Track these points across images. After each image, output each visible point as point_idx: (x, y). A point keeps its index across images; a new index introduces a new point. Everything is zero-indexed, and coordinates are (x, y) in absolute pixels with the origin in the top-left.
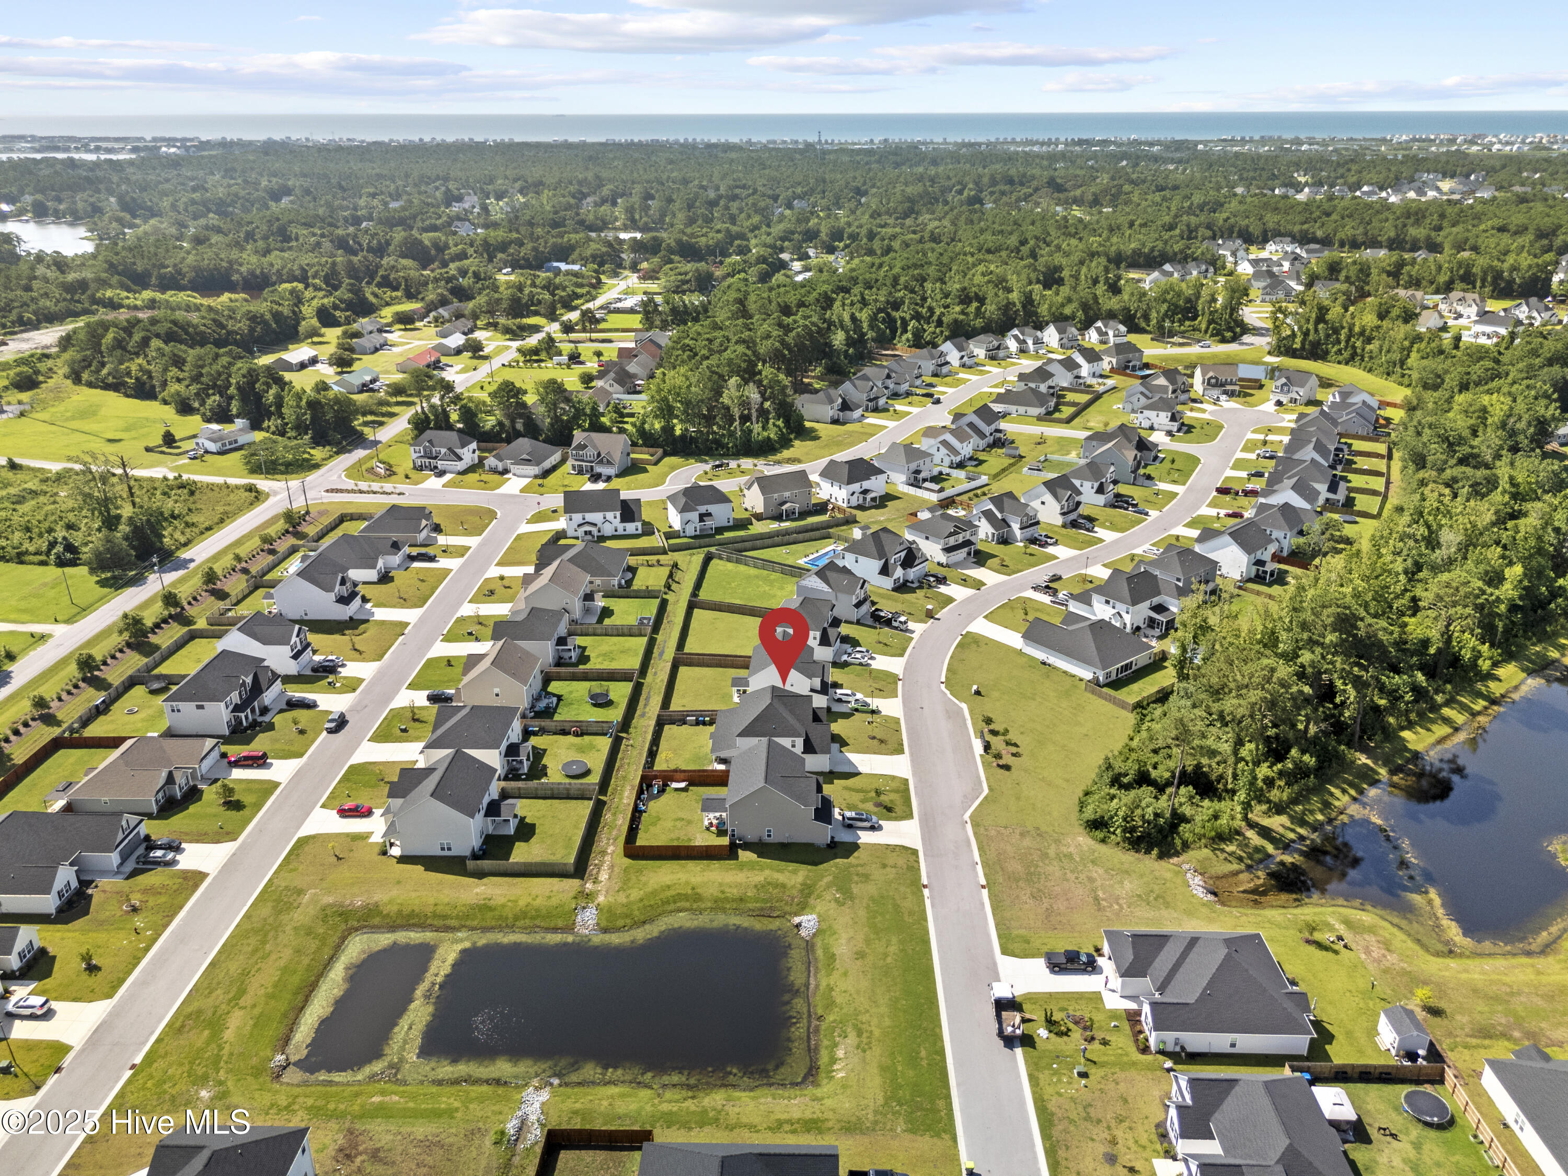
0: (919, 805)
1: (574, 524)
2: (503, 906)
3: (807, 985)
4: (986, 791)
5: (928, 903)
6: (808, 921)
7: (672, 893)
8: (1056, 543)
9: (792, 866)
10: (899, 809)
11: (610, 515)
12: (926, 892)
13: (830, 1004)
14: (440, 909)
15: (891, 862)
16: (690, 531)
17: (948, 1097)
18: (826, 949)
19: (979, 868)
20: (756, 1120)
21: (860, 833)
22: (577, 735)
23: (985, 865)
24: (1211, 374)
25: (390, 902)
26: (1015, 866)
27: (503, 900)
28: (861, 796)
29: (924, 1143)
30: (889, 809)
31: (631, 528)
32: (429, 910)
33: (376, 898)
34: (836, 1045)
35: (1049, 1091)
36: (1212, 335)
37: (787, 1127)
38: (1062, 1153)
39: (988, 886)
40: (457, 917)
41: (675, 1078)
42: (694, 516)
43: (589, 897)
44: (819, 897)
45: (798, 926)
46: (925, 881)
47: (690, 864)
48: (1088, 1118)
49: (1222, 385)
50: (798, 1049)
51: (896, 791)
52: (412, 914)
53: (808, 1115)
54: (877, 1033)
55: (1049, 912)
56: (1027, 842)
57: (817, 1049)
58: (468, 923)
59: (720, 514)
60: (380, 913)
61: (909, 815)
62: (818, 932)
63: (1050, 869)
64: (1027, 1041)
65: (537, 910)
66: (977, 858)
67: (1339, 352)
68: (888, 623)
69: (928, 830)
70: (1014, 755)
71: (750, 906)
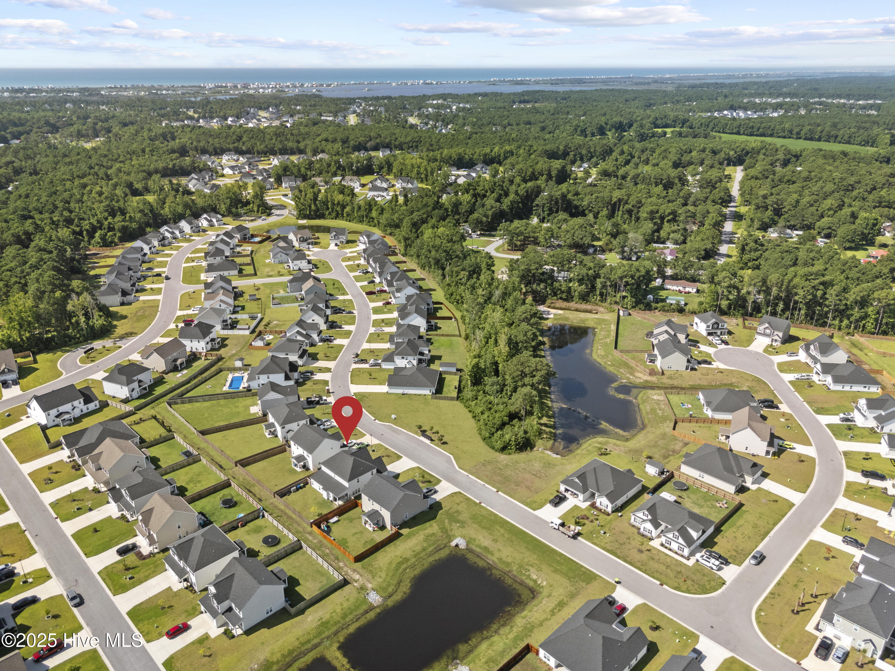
0: (437, 474)
1: (52, 417)
2: (332, 617)
3: (489, 564)
4: (451, 456)
5: (489, 508)
6: (460, 541)
7: (394, 565)
8: (335, 339)
9: (427, 524)
10: (432, 480)
11: (76, 403)
12: (483, 505)
13: (508, 564)
14: (302, 640)
16: (135, 394)
17: (582, 566)
18: (479, 546)
19: (487, 485)
20: (544, 617)
21: (433, 497)
22: (243, 526)
23: (487, 483)
24: (299, 236)
25: (273, 654)
26: (497, 478)
27: (328, 616)
29: (595, 584)
30: (430, 482)
31: (92, 406)
32: (297, 644)
33: (262, 658)
34: (529, 576)
35: (603, 544)
36: (262, 213)
37: (556, 611)
38: (628, 559)
39: (499, 490)
40: (315, 637)
41: (495, 627)
42: (135, 385)
43: (362, 588)
44: (451, 530)
45: (457, 546)
46: (477, 501)
47: (387, 548)
48: (621, 544)
49: (306, 240)
50: (518, 587)
51: (421, 473)
52: (290, 652)
53: (556, 603)
54: (537, 562)
55: (528, 488)
56: (489, 467)
57: (523, 582)
58: (323, 636)
59: (147, 378)
60: (273, 663)
61: (439, 480)
62: (468, 543)
63: (508, 473)
64: (579, 534)
65: (349, 608)
66: (482, 483)
67: (330, 214)
68: (318, 403)
69: (453, 482)
71: (431, 549)
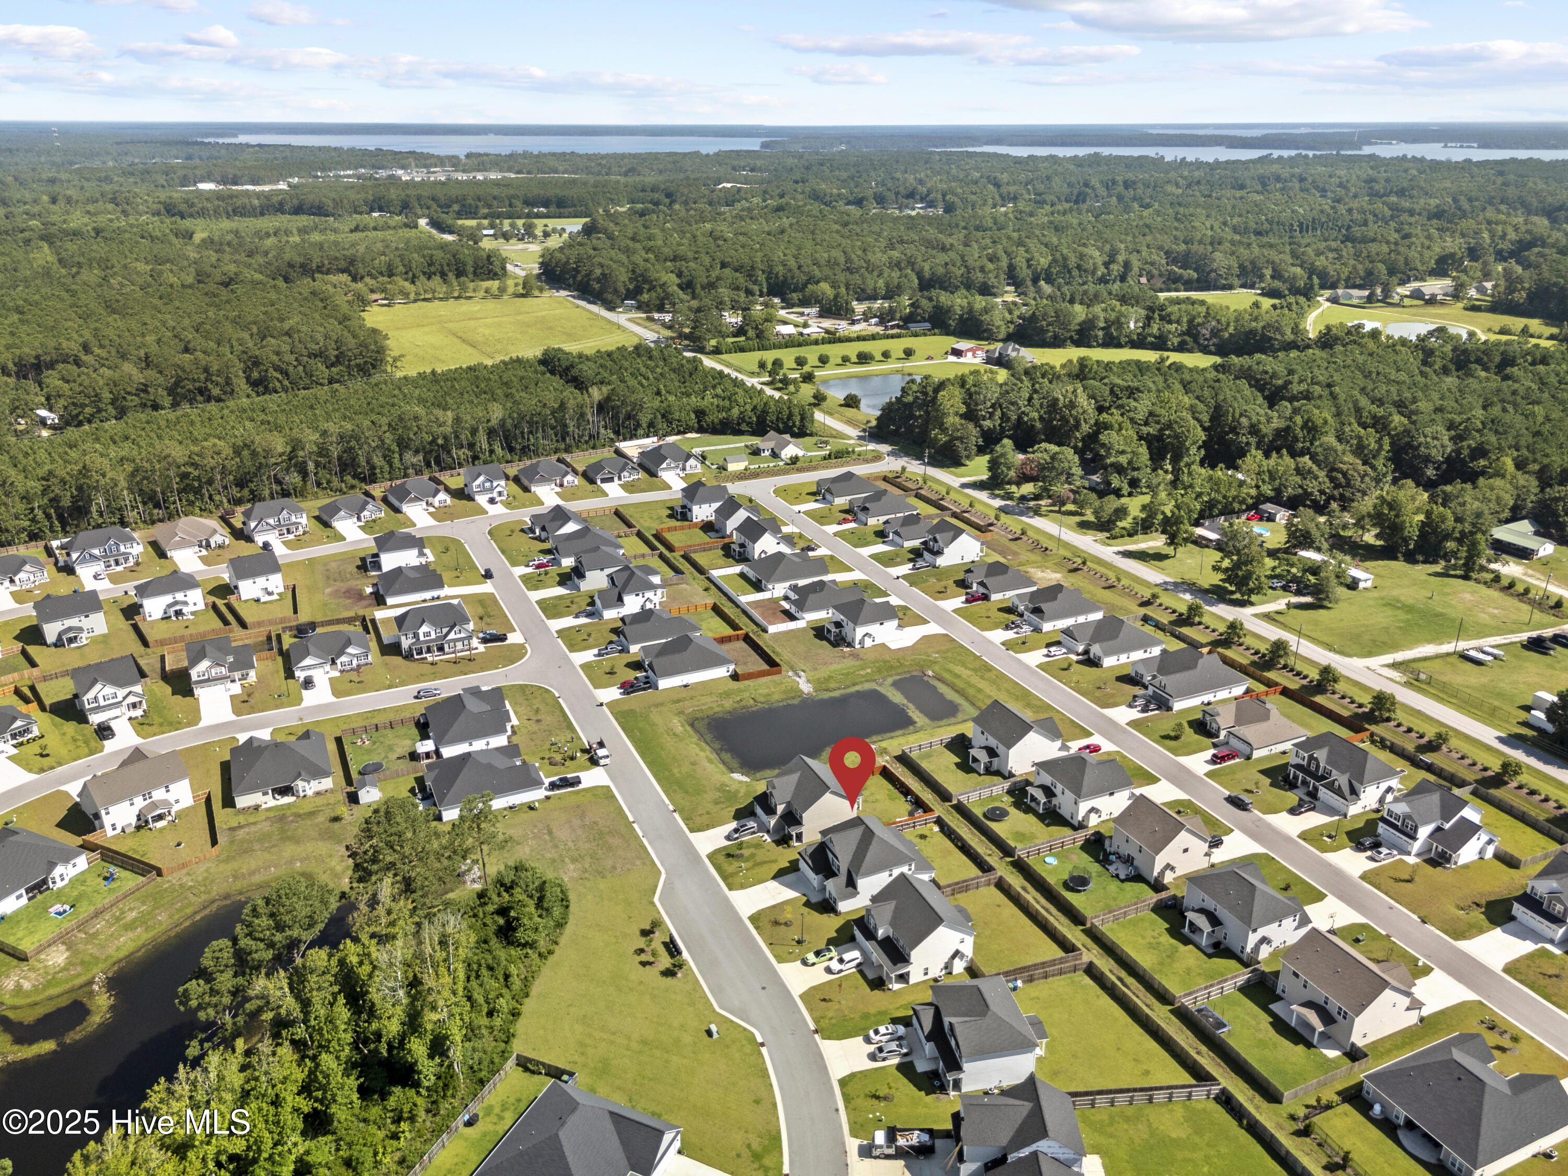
0: (707, 870)
4: (656, 899)
5: (667, 801)
10: (721, 858)
12: (671, 808)
15: (705, 817)
19: (640, 834)
23: (637, 836)
26: (615, 841)
28: (759, 859)
30: (729, 855)
39: (629, 825)
46: (676, 815)
51: (732, 875)
55: (582, 816)
56: (609, 863)
61: (711, 857)
63: (587, 846)
66: (645, 841)
69: (691, 852)
70: (642, 951)
